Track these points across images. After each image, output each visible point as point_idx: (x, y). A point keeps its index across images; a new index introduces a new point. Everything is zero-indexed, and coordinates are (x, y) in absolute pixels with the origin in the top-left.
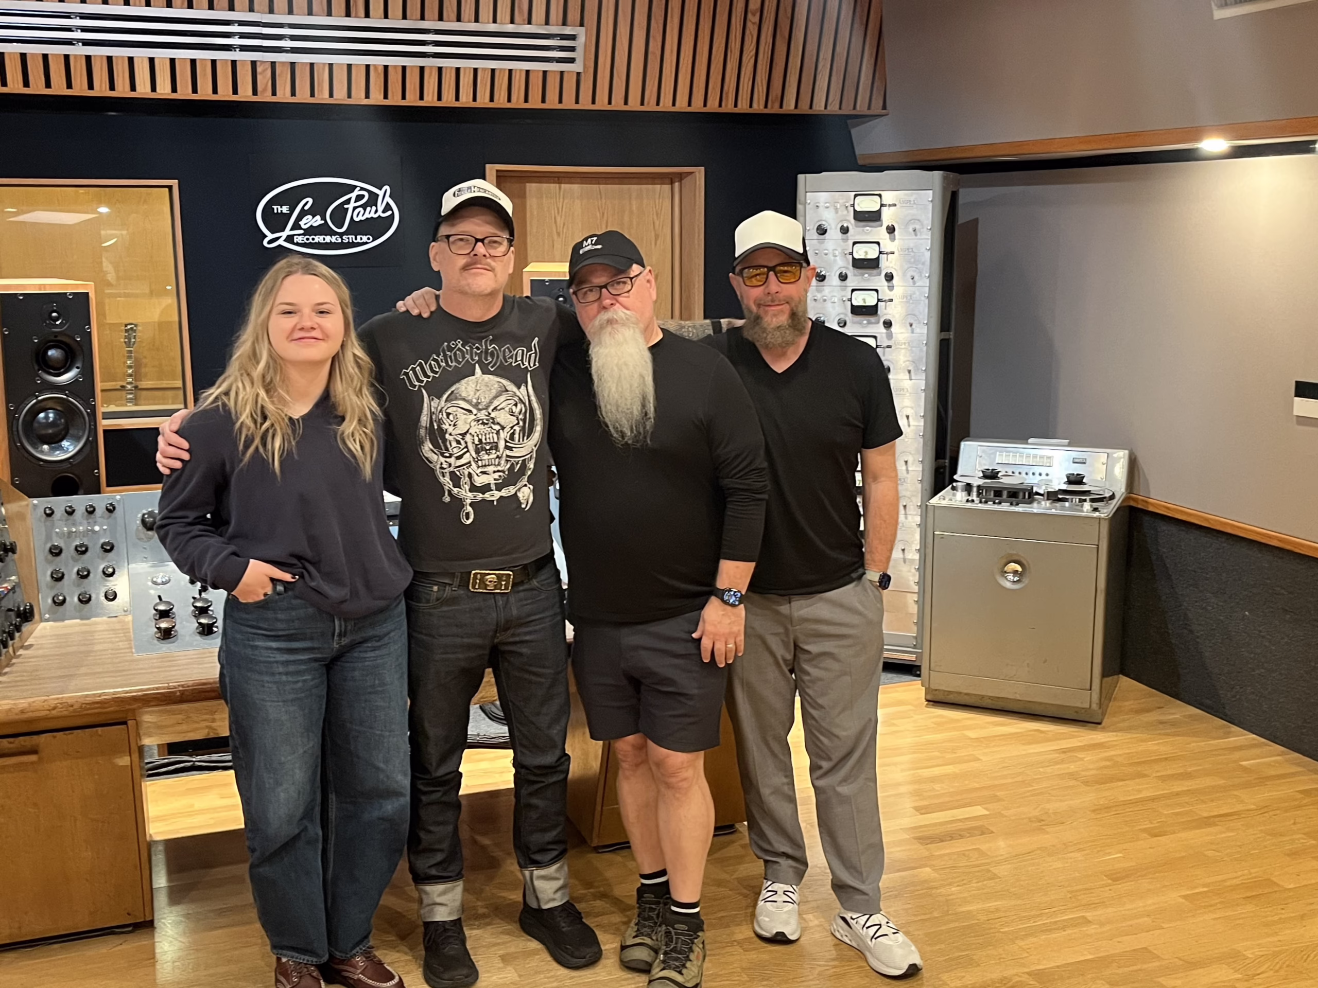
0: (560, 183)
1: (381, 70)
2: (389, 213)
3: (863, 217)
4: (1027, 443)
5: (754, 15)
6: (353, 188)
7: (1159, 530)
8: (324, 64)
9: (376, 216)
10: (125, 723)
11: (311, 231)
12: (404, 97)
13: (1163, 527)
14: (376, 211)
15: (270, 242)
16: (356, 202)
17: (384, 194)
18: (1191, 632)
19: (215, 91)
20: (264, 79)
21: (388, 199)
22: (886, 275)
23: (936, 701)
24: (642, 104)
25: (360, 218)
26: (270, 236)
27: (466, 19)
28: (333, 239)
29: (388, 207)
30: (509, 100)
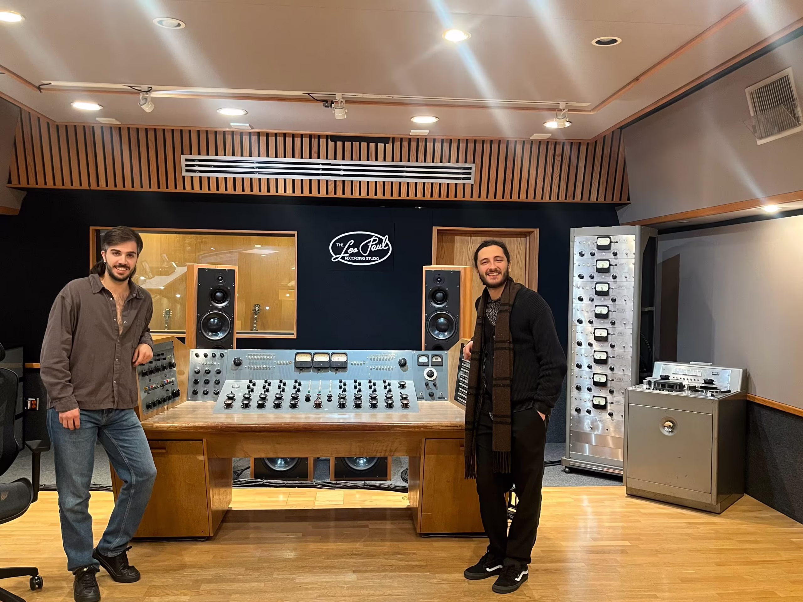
0: (471, 236)
1: (382, 183)
2: (388, 247)
3: (600, 248)
4: (689, 364)
5: (558, 157)
6: (372, 236)
7: (762, 413)
8: (357, 181)
9: (381, 249)
10: (202, 440)
11: (352, 255)
12: (392, 195)
13: (764, 412)
14: (382, 247)
15: (334, 259)
16: (373, 242)
17: (386, 239)
18: (778, 470)
19: (311, 193)
20: (332, 187)
21: (387, 241)
22: (612, 276)
23: (632, 494)
24: (503, 198)
25: (375, 249)
26: (335, 256)
27: (420, 161)
28: (362, 258)
29: (387, 245)
30: (440, 196)
